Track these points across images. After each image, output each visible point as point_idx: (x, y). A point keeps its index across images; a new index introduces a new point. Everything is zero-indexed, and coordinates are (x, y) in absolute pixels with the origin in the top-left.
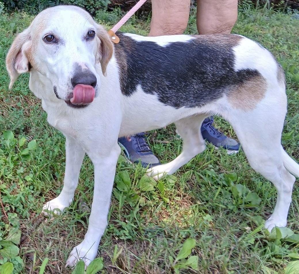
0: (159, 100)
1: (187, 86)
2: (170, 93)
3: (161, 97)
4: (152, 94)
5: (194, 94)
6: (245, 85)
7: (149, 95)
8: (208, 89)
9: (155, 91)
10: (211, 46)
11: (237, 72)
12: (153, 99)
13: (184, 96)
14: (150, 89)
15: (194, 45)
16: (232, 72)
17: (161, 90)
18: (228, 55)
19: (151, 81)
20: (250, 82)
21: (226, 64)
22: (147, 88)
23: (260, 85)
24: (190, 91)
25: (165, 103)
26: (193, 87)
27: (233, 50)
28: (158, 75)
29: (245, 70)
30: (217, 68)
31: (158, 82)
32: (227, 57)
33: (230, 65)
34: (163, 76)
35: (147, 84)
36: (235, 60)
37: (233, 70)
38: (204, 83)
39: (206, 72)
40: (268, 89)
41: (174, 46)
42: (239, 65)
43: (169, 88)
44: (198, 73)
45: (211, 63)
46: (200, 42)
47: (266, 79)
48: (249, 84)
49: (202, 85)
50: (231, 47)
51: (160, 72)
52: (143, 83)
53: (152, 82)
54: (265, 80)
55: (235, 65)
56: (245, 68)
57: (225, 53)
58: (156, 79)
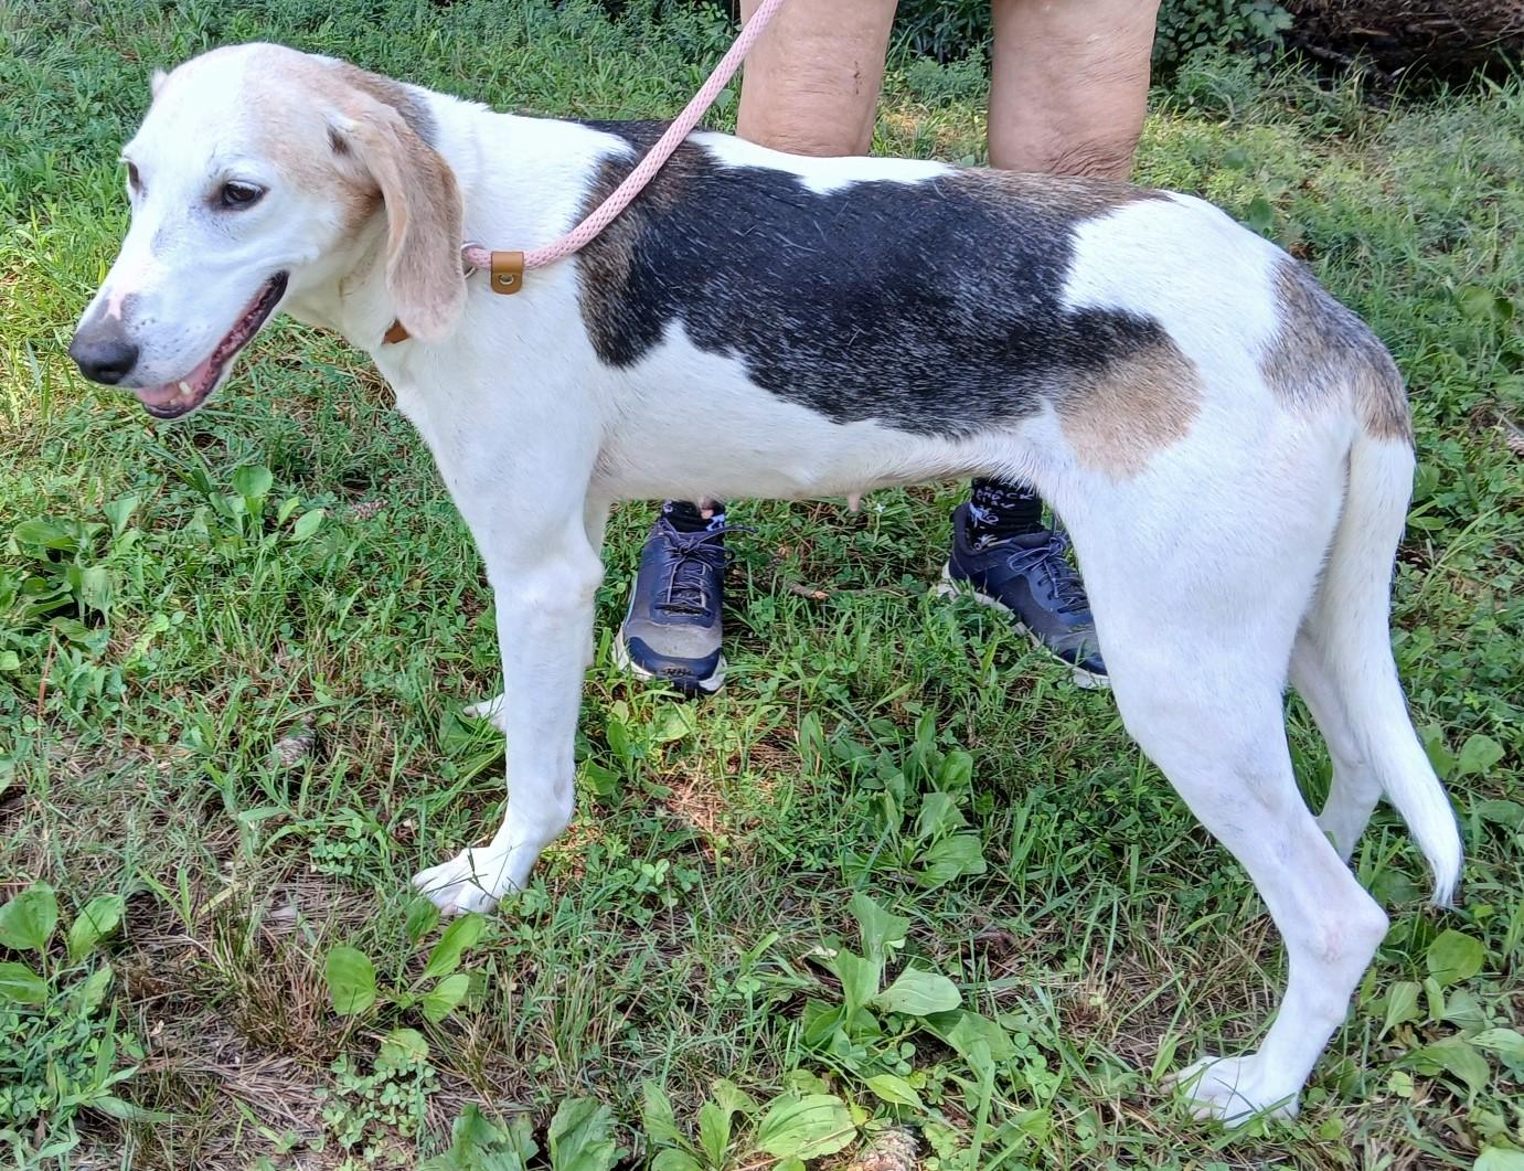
0: (753, 378)
1: (874, 339)
2: (794, 359)
3: (758, 369)
4: (725, 354)
5: (911, 378)
6: (1114, 376)
7: (712, 358)
8: (971, 368)
9: (736, 347)
10: (996, 208)
11: (1073, 317)
12: (728, 372)
13: (861, 379)
14: (715, 336)
15: (934, 195)
16: (1049, 313)
17: (759, 345)
18: (1046, 247)
19: (723, 308)
20: (1130, 365)
21: (1032, 278)
22: (703, 333)
23: (1169, 384)
24: (887, 362)
25: (776, 392)
26: (907, 352)
27: (1073, 233)
28: (755, 292)
29: (1105, 315)
30: (995, 287)
31: (752, 315)
32: (1039, 253)
33: (1046, 286)
34: (776, 297)
35: (707, 319)
36: (1068, 270)
37: (1054, 305)
38: (950, 340)
39: (952, 300)
40: (1206, 408)
41: (863, 195)
42: (1080, 290)
43: (795, 342)
44: (923, 299)
45: (975, 269)
46: (963, 189)
47: (1193, 363)
48: (1127, 373)
49: (941, 348)
50: (1073, 218)
51: (768, 280)
52: (691, 313)
53: (728, 314)
54: (1189, 364)
55: (1066, 288)
56: (1106, 302)
57: (1036, 237)
58: (747, 303)
